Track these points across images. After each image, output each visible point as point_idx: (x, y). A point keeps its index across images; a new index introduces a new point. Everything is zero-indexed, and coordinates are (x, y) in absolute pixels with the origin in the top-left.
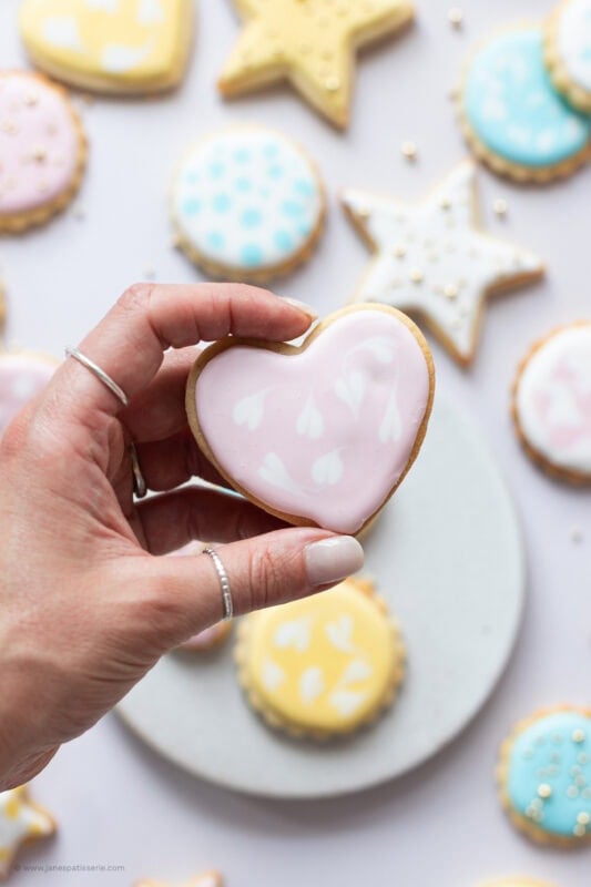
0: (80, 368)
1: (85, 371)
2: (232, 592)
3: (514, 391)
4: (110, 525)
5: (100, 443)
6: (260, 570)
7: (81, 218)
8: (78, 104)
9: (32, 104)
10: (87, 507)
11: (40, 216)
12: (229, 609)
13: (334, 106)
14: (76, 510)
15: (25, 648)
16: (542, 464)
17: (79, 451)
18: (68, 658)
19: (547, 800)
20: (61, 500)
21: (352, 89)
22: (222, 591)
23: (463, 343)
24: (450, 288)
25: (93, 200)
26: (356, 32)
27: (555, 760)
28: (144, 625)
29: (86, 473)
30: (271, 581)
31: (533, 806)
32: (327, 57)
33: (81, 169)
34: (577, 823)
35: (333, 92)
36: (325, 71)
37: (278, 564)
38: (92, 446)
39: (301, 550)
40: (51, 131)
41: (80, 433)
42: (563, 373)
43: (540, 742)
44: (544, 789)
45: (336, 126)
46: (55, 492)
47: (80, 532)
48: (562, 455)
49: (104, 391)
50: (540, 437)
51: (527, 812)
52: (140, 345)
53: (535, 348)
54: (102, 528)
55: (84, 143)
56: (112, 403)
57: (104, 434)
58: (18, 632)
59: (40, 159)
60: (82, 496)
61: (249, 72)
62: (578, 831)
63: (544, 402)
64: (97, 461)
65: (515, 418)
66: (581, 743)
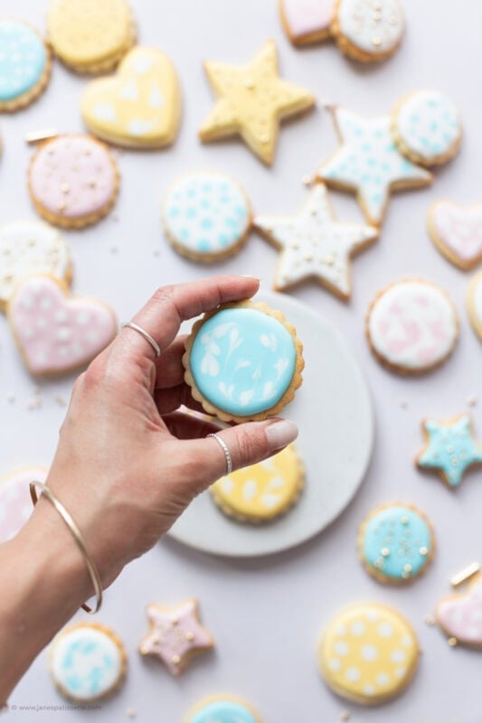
0: (134, 332)
1: (137, 334)
2: (231, 456)
3: (368, 320)
4: (156, 422)
5: (146, 376)
6: (244, 442)
7: (116, 220)
8: (115, 154)
9: (88, 154)
10: (143, 412)
11: (93, 219)
12: (230, 467)
13: (265, 151)
14: (137, 413)
15: (119, 498)
16: (383, 362)
17: (137, 380)
18: (147, 501)
19: (387, 557)
20: (129, 408)
21: (276, 144)
22: (226, 456)
23: (343, 286)
24: (329, 258)
25: (124, 210)
26: (281, 110)
27: (391, 534)
28: (186, 479)
29: (140, 392)
30: (250, 450)
31: (378, 561)
32: (263, 123)
33: (116, 192)
34: (403, 570)
35: (265, 144)
36: (260, 130)
37: (253, 438)
38: (143, 377)
39: (263, 431)
40: (99, 169)
41: (136, 370)
42: (396, 309)
43: (383, 524)
44: (385, 551)
45: (267, 163)
46: (124, 403)
47: (141, 427)
48: (396, 357)
49: (149, 346)
50: (383, 346)
51: (375, 564)
52: (169, 320)
53: (380, 295)
54: (153, 424)
55: (118, 177)
56: (153, 354)
57: (148, 371)
58: (115, 489)
59: (93, 186)
60: (140, 405)
61: (217, 128)
62: (404, 575)
63: (385, 327)
64: (145, 385)
65: (368, 336)
66: (406, 525)
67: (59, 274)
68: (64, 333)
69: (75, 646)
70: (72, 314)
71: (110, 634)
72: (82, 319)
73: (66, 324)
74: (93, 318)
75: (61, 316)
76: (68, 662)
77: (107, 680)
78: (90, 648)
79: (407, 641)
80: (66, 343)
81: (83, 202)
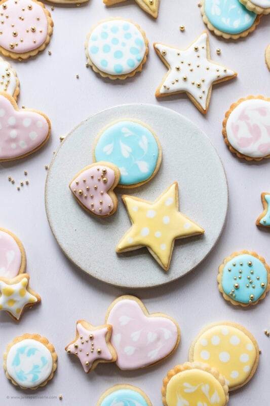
3: (224, 124)
9: (30, 8)
16: (235, 154)
23: (203, 104)
24: (198, 82)
33: (51, 35)
40: (38, 19)
42: (243, 117)
45: (153, 18)
48: (243, 150)
50: (234, 142)
53: (233, 107)
55: (52, 24)
59: (33, 30)
63: (236, 129)
65: (225, 135)
66: (250, 265)
67: (10, 92)
68: (13, 133)
69: (21, 351)
70: (20, 119)
71: (46, 342)
72: (27, 123)
73: (14, 127)
74: (34, 123)
75: (12, 121)
76: (17, 361)
77: (43, 374)
78: (32, 352)
79: (251, 347)
80: (14, 140)
81: (27, 42)
